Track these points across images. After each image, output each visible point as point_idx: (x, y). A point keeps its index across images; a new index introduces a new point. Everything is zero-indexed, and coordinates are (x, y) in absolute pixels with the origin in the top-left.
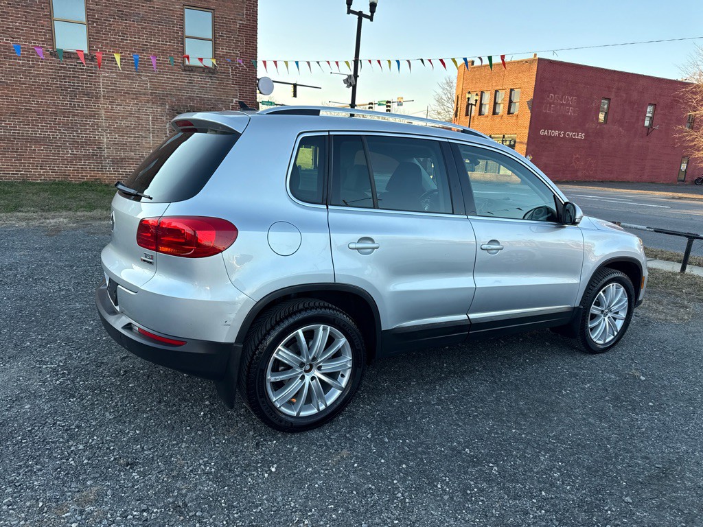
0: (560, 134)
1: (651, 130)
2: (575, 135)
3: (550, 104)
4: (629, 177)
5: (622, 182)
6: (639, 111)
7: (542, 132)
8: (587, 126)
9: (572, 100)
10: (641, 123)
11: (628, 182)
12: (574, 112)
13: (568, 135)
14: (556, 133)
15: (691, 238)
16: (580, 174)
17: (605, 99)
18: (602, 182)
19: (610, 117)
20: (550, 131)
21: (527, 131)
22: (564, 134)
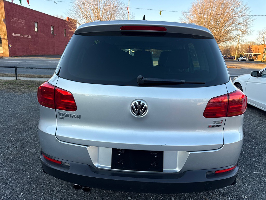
0: (21, 36)
1: (54, 35)
2: (27, 36)
3: (14, 22)
4: (51, 53)
5: (49, 55)
6: (48, 28)
7: (13, 34)
8: (31, 32)
9: (23, 21)
10: (50, 33)
11: (51, 55)
12: (25, 26)
13: (25, 36)
14: (20, 35)
15: (16, 68)
16: (33, 52)
17: (36, 22)
18: (42, 55)
19: (39, 29)
20: (17, 34)
21: (6, 33)
22: (23, 35)
